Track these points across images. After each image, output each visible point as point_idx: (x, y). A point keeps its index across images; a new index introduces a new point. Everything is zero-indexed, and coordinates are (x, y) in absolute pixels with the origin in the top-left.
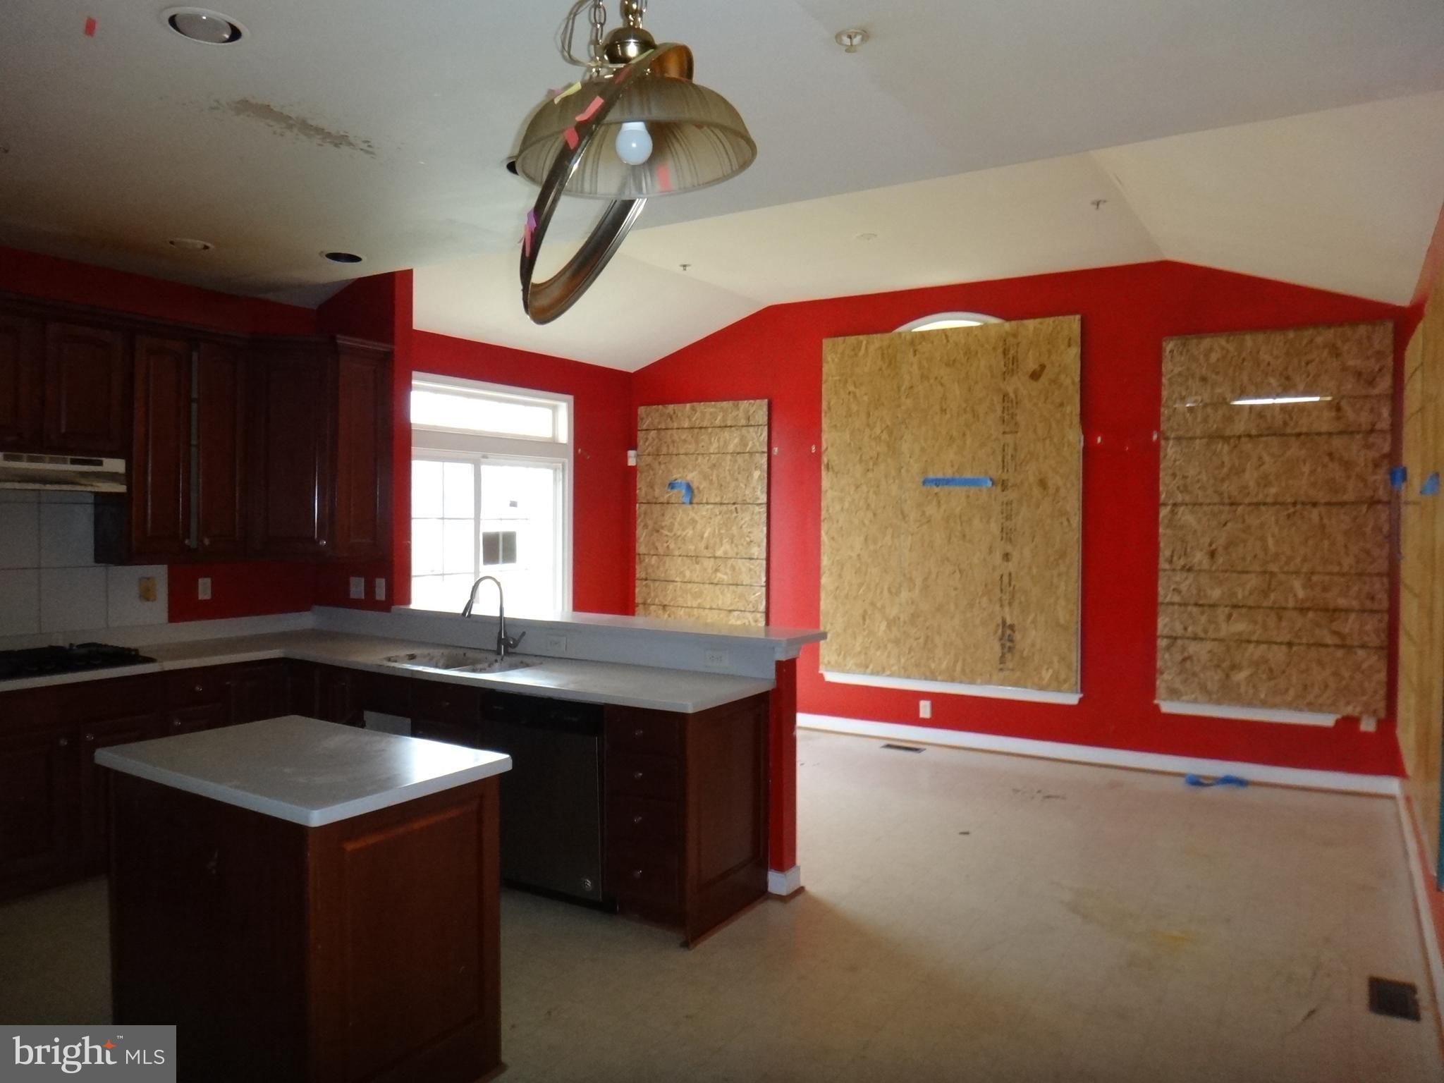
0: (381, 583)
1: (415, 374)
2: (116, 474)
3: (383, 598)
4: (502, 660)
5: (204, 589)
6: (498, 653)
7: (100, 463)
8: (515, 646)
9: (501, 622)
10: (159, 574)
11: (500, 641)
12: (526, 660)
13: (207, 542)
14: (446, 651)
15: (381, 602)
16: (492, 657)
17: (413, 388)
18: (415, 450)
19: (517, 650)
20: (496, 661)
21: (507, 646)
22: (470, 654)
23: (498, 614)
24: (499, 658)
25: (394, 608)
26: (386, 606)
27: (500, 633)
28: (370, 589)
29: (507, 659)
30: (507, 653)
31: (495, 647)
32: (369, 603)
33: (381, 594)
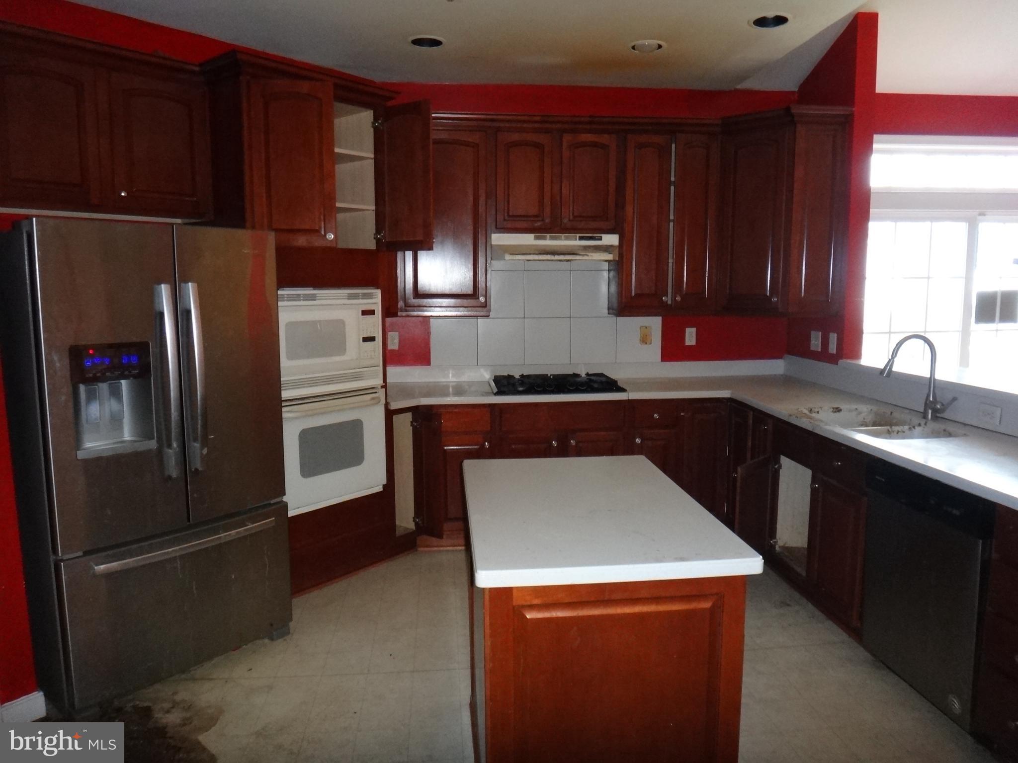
0: (833, 338)
1: (876, 137)
2: (612, 246)
3: (835, 352)
4: (925, 424)
5: (690, 337)
6: (925, 416)
7: (600, 239)
8: (942, 411)
9: (931, 383)
10: (655, 323)
11: (927, 405)
12: (951, 428)
13: (678, 298)
14: (875, 408)
15: (833, 355)
16: (916, 421)
17: (874, 152)
18: (872, 211)
19: (945, 415)
20: (919, 425)
21: (935, 411)
22: (897, 415)
23: (928, 376)
24: (923, 422)
25: (842, 362)
26: (833, 359)
27: (928, 396)
28: (825, 343)
29: (932, 425)
30: (935, 418)
31: (922, 410)
32: (824, 356)
33: (833, 348)
